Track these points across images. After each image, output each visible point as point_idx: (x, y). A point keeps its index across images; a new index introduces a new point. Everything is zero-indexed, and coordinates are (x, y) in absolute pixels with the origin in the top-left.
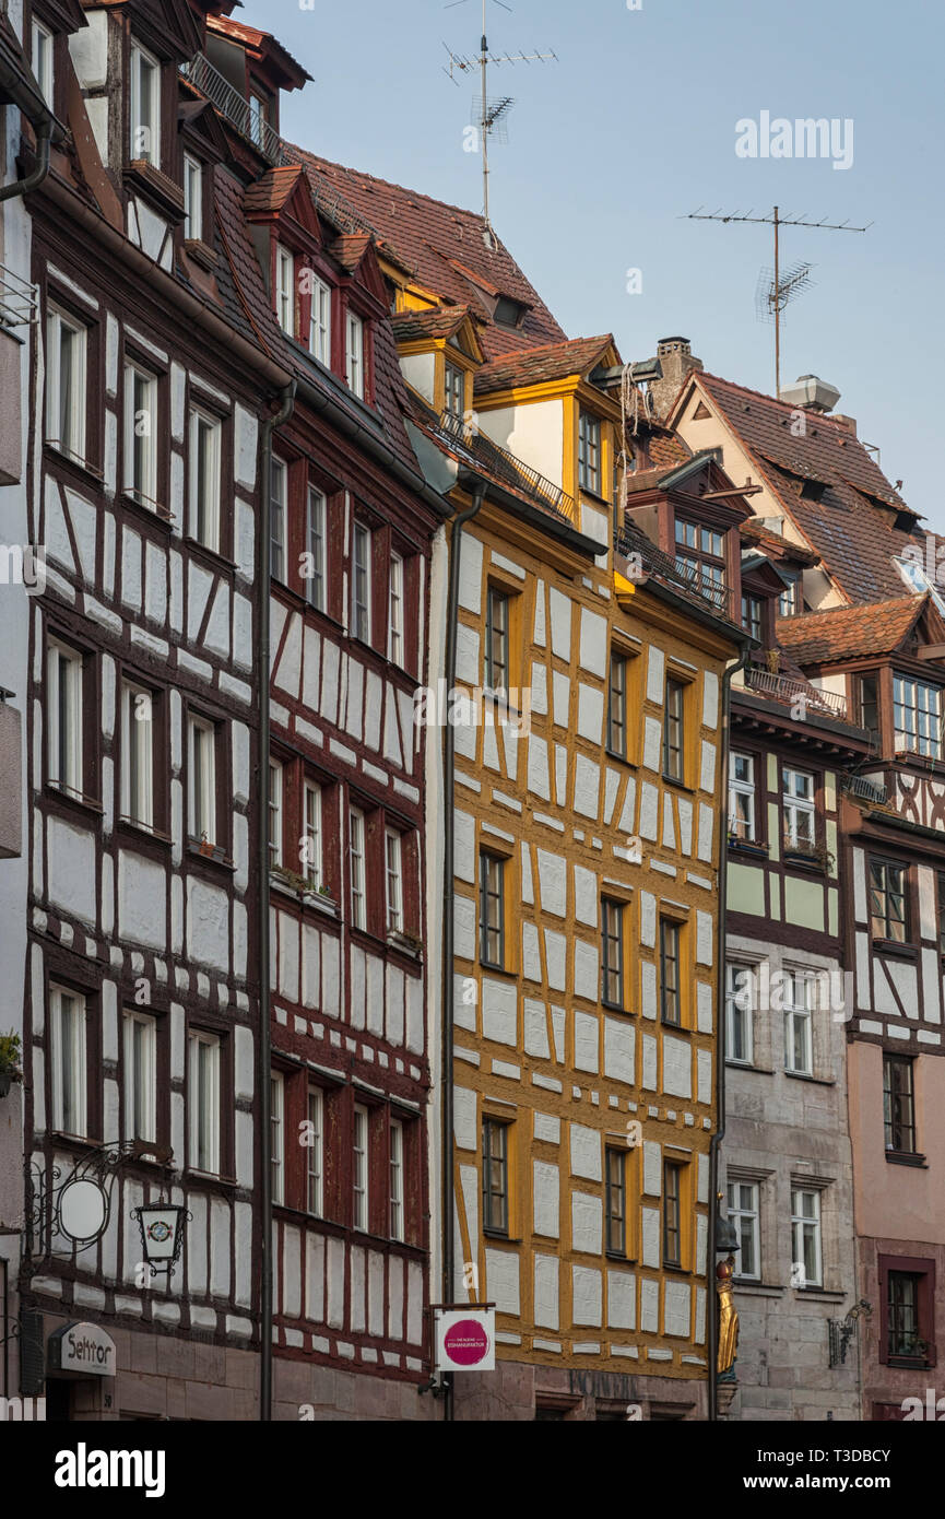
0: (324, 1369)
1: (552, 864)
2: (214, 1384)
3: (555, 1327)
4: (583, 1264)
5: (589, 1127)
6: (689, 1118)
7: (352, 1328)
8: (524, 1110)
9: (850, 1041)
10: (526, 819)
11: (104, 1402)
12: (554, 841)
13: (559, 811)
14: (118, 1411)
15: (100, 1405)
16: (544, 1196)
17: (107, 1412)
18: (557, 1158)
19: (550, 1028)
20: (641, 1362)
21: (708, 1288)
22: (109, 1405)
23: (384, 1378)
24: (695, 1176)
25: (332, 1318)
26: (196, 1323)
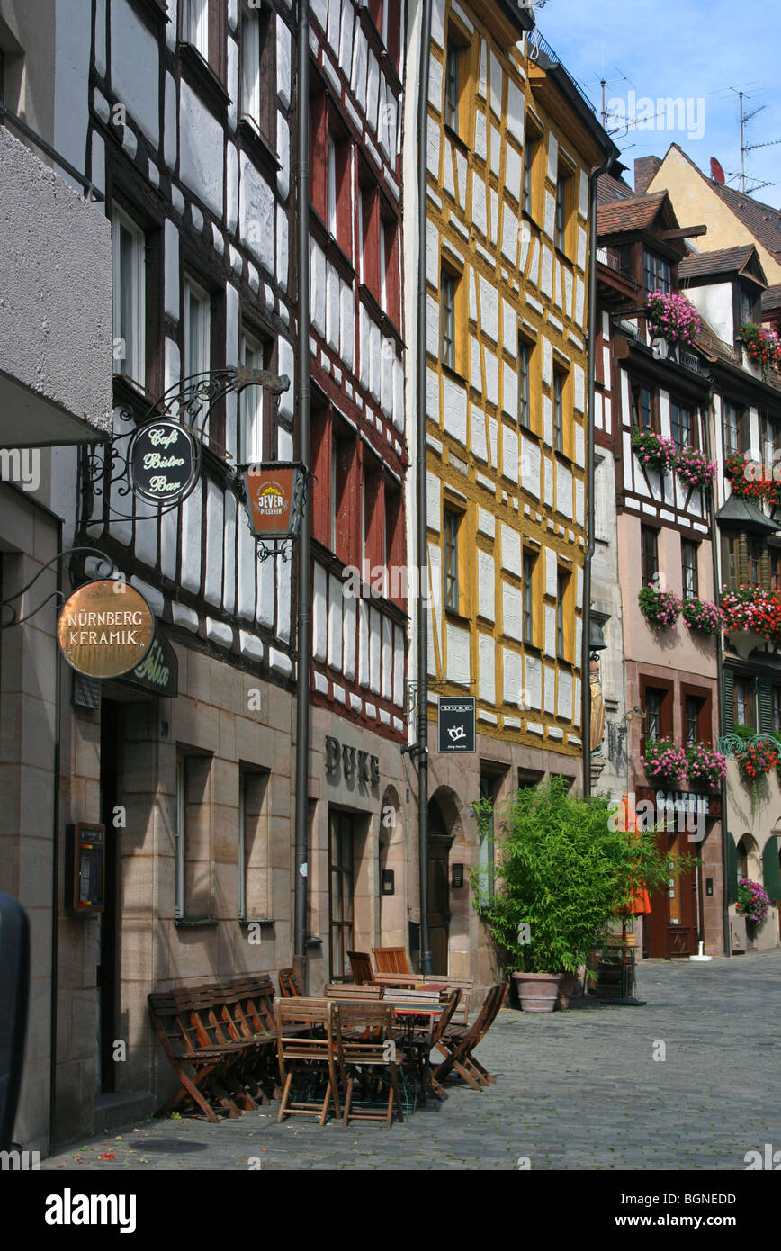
0: (341, 719)
1: (490, 292)
2: (260, 723)
3: (493, 701)
4: (511, 647)
5: (513, 528)
6: (571, 535)
7: (360, 682)
8: (471, 502)
9: (619, 513)
10: (471, 246)
11: (161, 730)
12: (489, 272)
13: (493, 248)
14: (174, 743)
15: (157, 734)
16: (485, 583)
17: (164, 743)
18: (492, 551)
19: (488, 435)
20: (544, 738)
21: (583, 681)
22: (166, 735)
23: (380, 735)
24: (574, 584)
25: (348, 667)
26: (245, 650)
